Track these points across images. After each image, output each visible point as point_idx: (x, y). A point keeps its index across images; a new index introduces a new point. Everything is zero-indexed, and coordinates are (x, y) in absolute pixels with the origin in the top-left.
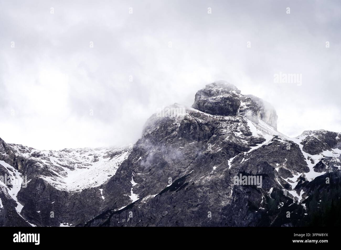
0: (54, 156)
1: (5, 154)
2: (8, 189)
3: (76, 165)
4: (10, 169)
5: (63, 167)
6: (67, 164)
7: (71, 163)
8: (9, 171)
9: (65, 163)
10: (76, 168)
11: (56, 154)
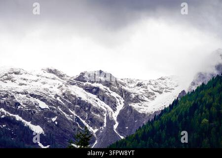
0: (151, 84)
1: (116, 88)
2: (113, 112)
3: (164, 90)
4: (118, 98)
5: (155, 93)
6: (158, 90)
7: (161, 88)
8: (117, 99)
9: (157, 89)
10: (164, 92)
11: (153, 83)
